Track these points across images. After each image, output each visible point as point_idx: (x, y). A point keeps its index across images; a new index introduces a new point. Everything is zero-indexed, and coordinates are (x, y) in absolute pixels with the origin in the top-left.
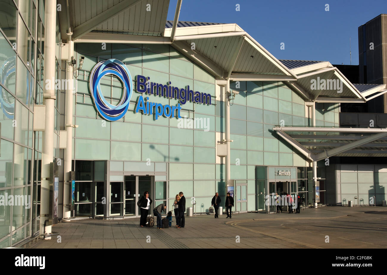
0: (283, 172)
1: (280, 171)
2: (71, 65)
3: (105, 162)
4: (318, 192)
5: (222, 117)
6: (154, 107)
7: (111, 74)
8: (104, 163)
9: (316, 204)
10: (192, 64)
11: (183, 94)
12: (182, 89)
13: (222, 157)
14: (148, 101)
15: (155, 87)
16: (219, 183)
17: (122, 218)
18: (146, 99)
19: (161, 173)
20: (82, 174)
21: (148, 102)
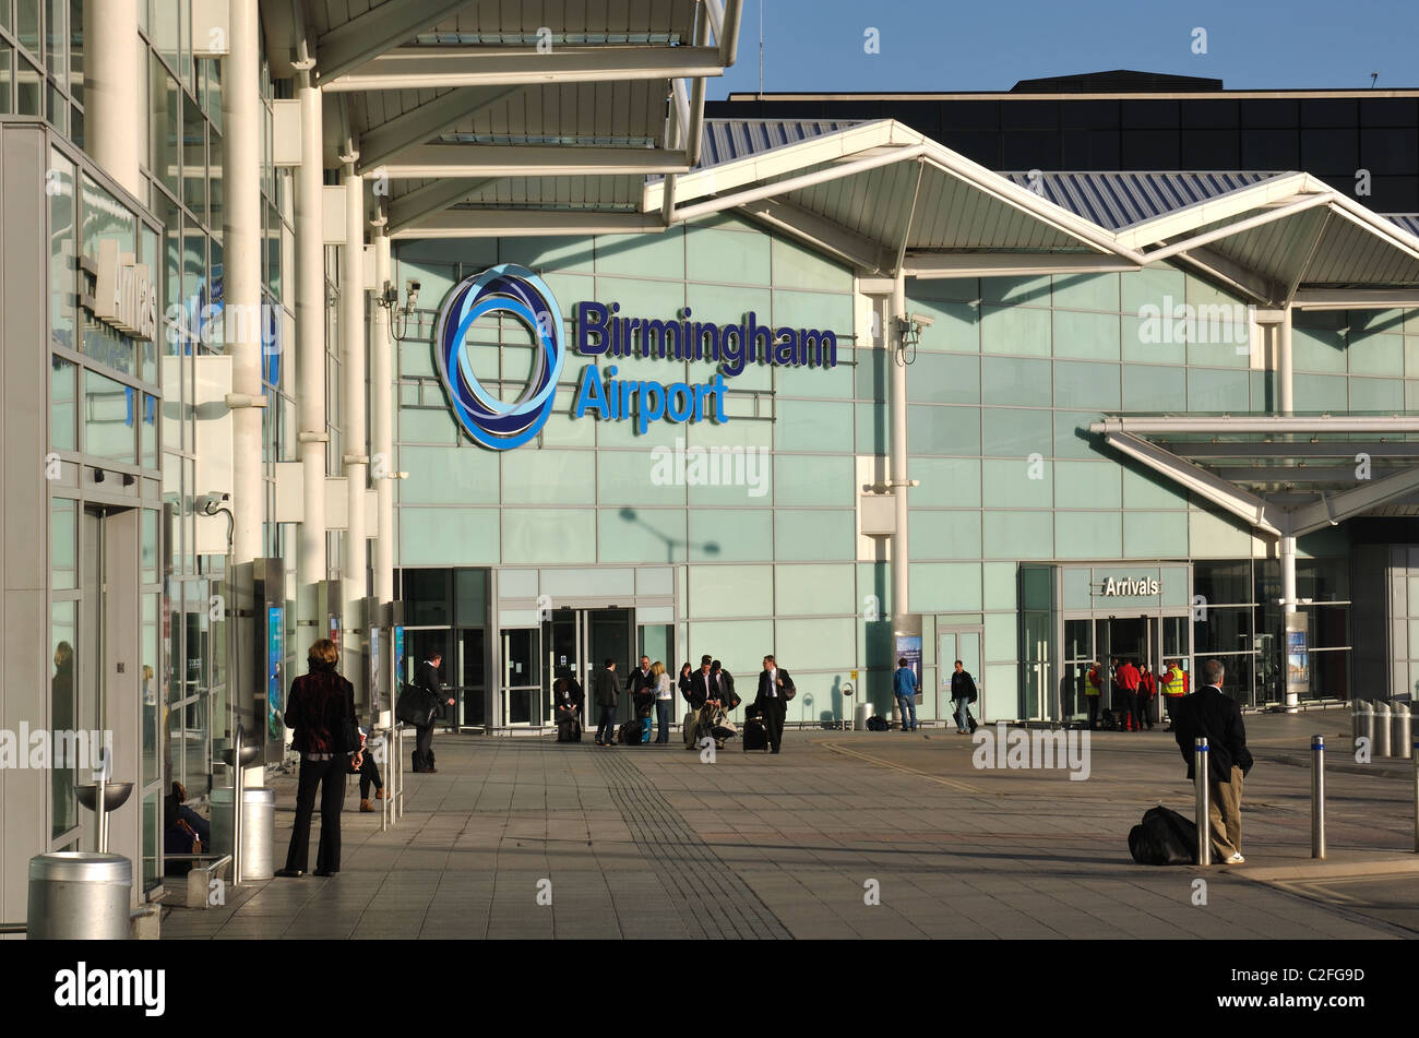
0: (1125, 584)
1: (1111, 581)
2: (384, 305)
3: (485, 573)
4: (1297, 653)
5: (879, 402)
6: (635, 394)
7: (499, 311)
8: (481, 574)
9: (1293, 700)
10: (765, 238)
11: (734, 343)
12: (731, 327)
13: (880, 538)
14: (613, 378)
15: (636, 332)
16: (869, 625)
17: (537, 733)
18: (607, 373)
19: (655, 601)
20: (420, 606)
21: (615, 382)
